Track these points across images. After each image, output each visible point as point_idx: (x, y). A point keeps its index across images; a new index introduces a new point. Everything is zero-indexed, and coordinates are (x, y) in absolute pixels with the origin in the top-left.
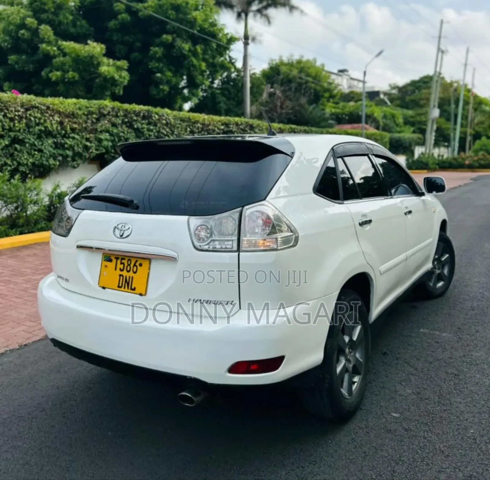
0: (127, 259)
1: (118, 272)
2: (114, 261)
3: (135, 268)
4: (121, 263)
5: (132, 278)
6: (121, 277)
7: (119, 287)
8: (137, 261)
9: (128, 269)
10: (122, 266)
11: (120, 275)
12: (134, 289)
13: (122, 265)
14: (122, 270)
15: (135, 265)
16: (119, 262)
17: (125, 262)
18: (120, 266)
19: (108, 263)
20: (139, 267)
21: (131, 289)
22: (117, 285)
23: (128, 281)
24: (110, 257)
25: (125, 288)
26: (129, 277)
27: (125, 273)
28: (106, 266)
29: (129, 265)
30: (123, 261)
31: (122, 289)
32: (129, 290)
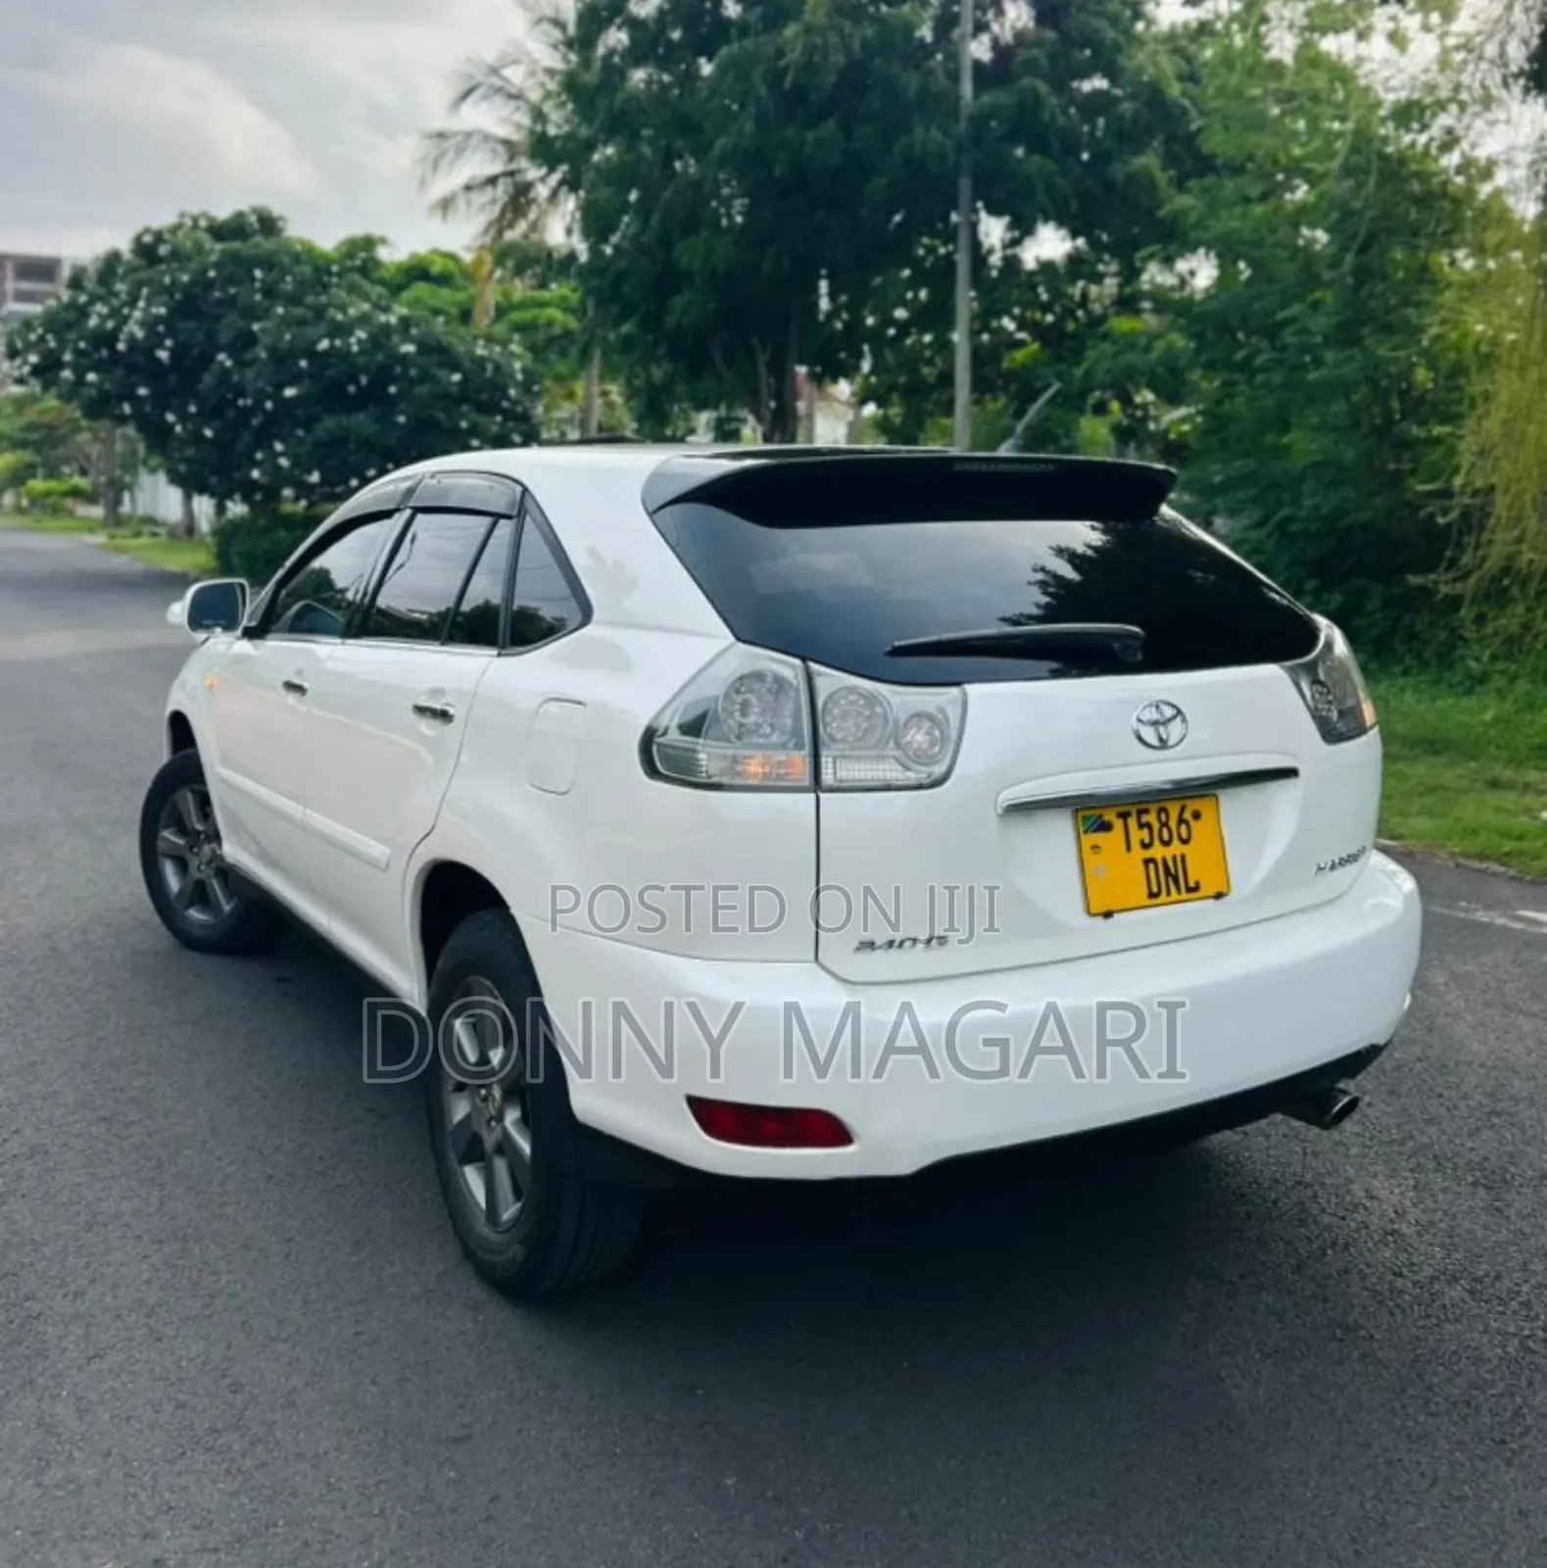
0: (1154, 808)
1: (1140, 854)
2: (1118, 824)
3: (1183, 827)
4: (1141, 826)
5: (1183, 857)
6: (1151, 866)
7: (1152, 895)
8: (1183, 809)
9: (1166, 837)
10: (1145, 834)
11: (1147, 862)
12: (1196, 888)
13: (1146, 831)
14: (1145, 846)
15: (1181, 821)
16: (1132, 822)
17: (1151, 818)
18: (1138, 835)
19: (1099, 838)
20: (1192, 823)
21: (1189, 890)
22: (1145, 892)
23: (1173, 871)
24: (1100, 816)
25: (1169, 893)
26: (1174, 858)
27: (1158, 852)
28: (1095, 847)
29: (1165, 825)
30: (1145, 818)
31: (1163, 898)
32: (1184, 895)
